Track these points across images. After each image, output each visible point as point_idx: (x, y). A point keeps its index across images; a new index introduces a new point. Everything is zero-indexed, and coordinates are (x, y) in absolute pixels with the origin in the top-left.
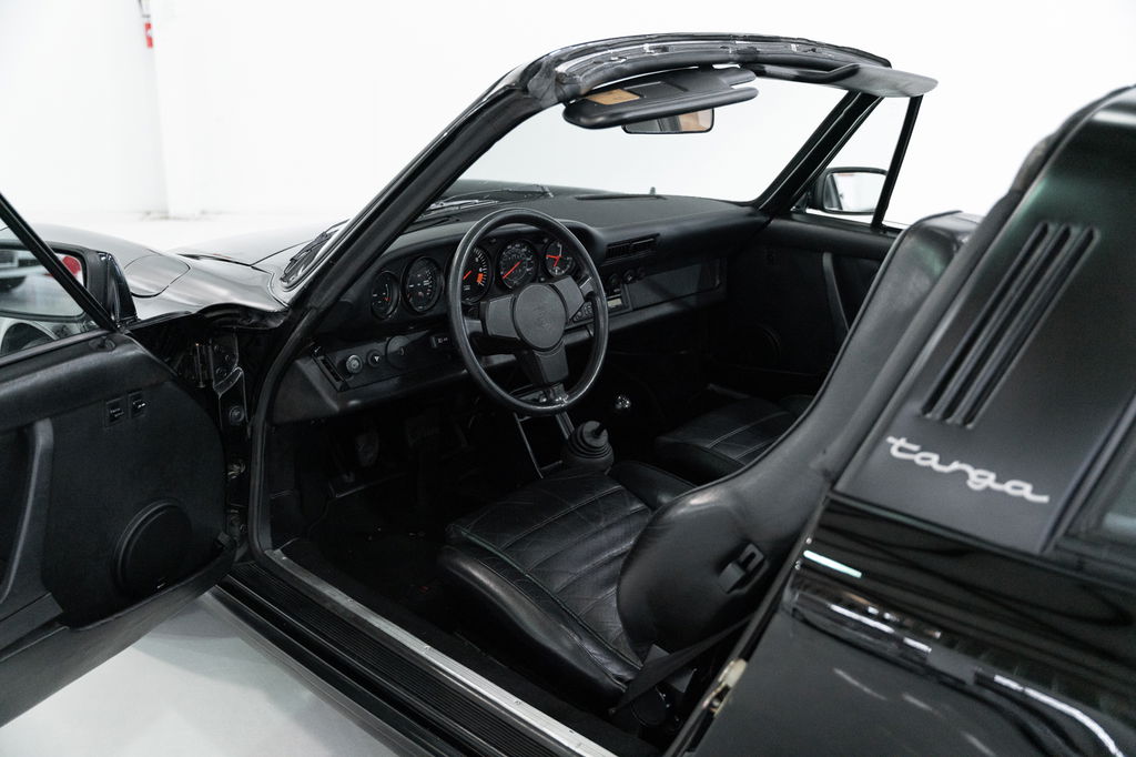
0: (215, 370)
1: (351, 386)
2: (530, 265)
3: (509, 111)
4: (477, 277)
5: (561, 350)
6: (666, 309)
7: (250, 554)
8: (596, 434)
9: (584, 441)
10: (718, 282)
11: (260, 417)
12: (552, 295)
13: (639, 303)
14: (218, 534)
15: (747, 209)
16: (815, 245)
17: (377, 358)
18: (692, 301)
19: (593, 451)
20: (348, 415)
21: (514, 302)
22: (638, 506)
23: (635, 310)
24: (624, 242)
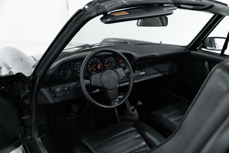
0: (21, 89)
1: (57, 96)
2: (115, 63)
3: (82, 18)
4: (98, 66)
5: (116, 90)
6: (159, 75)
7: (31, 139)
8: (133, 110)
9: (129, 112)
10: (175, 68)
11: (33, 103)
12: (115, 73)
13: (150, 73)
14: (18, 135)
15: (184, 48)
16: (203, 59)
17: (66, 88)
18: (167, 73)
19: (132, 115)
20: (55, 104)
21: (101, 75)
22: (139, 136)
23: (149, 75)
24: (144, 57)
